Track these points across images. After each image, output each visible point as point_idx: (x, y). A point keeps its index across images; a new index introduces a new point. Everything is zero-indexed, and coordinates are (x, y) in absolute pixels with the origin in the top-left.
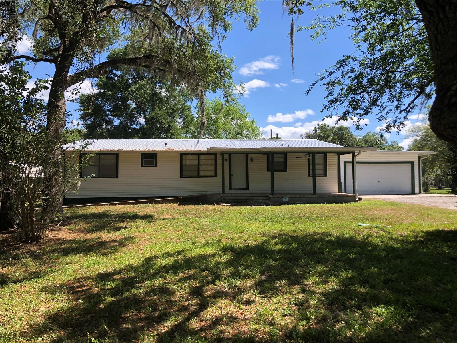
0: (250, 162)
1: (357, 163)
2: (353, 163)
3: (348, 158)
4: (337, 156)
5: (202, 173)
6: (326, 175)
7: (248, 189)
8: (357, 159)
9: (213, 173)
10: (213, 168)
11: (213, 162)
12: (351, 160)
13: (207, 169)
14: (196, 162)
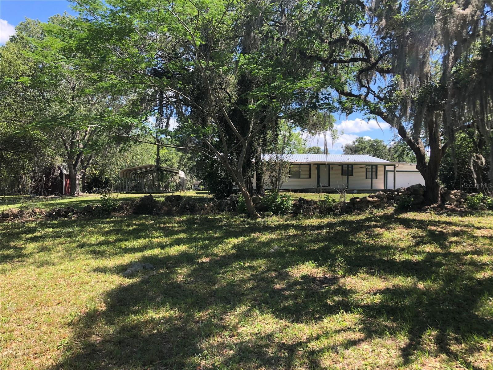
0: (331, 170)
1: (397, 171)
2: (394, 171)
3: (391, 168)
4: (383, 167)
5: (301, 176)
6: (377, 178)
7: (329, 185)
8: (397, 169)
9: (308, 176)
10: (308, 173)
11: (308, 169)
12: (393, 170)
13: (304, 174)
14: (298, 169)
